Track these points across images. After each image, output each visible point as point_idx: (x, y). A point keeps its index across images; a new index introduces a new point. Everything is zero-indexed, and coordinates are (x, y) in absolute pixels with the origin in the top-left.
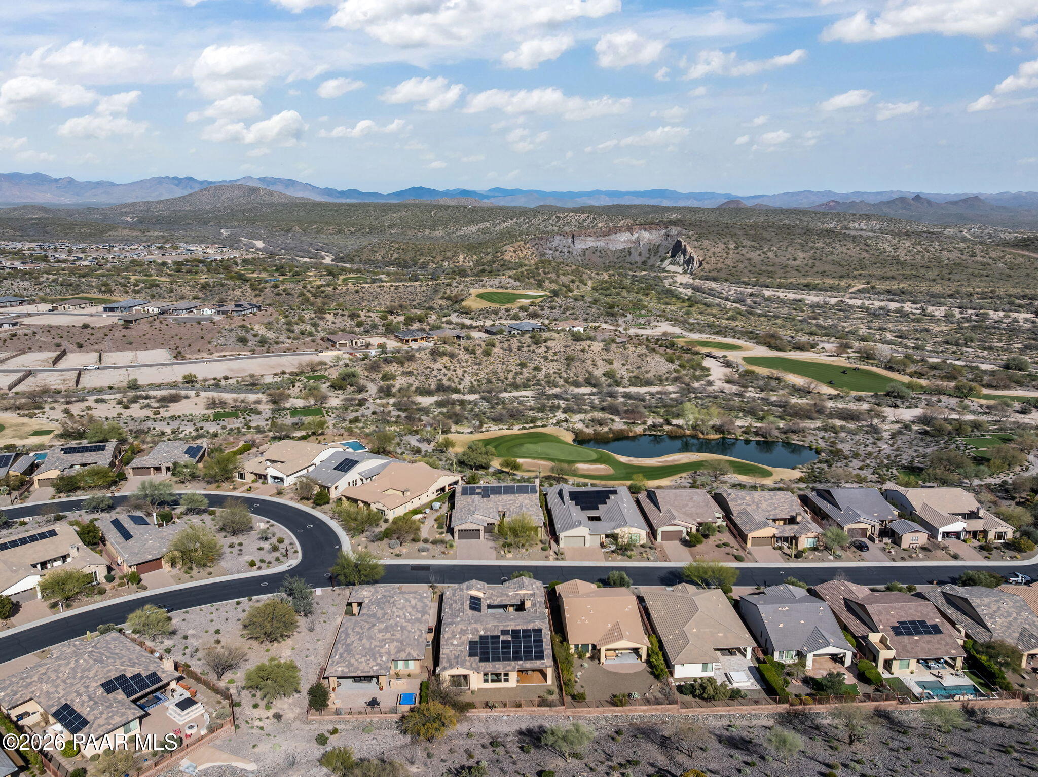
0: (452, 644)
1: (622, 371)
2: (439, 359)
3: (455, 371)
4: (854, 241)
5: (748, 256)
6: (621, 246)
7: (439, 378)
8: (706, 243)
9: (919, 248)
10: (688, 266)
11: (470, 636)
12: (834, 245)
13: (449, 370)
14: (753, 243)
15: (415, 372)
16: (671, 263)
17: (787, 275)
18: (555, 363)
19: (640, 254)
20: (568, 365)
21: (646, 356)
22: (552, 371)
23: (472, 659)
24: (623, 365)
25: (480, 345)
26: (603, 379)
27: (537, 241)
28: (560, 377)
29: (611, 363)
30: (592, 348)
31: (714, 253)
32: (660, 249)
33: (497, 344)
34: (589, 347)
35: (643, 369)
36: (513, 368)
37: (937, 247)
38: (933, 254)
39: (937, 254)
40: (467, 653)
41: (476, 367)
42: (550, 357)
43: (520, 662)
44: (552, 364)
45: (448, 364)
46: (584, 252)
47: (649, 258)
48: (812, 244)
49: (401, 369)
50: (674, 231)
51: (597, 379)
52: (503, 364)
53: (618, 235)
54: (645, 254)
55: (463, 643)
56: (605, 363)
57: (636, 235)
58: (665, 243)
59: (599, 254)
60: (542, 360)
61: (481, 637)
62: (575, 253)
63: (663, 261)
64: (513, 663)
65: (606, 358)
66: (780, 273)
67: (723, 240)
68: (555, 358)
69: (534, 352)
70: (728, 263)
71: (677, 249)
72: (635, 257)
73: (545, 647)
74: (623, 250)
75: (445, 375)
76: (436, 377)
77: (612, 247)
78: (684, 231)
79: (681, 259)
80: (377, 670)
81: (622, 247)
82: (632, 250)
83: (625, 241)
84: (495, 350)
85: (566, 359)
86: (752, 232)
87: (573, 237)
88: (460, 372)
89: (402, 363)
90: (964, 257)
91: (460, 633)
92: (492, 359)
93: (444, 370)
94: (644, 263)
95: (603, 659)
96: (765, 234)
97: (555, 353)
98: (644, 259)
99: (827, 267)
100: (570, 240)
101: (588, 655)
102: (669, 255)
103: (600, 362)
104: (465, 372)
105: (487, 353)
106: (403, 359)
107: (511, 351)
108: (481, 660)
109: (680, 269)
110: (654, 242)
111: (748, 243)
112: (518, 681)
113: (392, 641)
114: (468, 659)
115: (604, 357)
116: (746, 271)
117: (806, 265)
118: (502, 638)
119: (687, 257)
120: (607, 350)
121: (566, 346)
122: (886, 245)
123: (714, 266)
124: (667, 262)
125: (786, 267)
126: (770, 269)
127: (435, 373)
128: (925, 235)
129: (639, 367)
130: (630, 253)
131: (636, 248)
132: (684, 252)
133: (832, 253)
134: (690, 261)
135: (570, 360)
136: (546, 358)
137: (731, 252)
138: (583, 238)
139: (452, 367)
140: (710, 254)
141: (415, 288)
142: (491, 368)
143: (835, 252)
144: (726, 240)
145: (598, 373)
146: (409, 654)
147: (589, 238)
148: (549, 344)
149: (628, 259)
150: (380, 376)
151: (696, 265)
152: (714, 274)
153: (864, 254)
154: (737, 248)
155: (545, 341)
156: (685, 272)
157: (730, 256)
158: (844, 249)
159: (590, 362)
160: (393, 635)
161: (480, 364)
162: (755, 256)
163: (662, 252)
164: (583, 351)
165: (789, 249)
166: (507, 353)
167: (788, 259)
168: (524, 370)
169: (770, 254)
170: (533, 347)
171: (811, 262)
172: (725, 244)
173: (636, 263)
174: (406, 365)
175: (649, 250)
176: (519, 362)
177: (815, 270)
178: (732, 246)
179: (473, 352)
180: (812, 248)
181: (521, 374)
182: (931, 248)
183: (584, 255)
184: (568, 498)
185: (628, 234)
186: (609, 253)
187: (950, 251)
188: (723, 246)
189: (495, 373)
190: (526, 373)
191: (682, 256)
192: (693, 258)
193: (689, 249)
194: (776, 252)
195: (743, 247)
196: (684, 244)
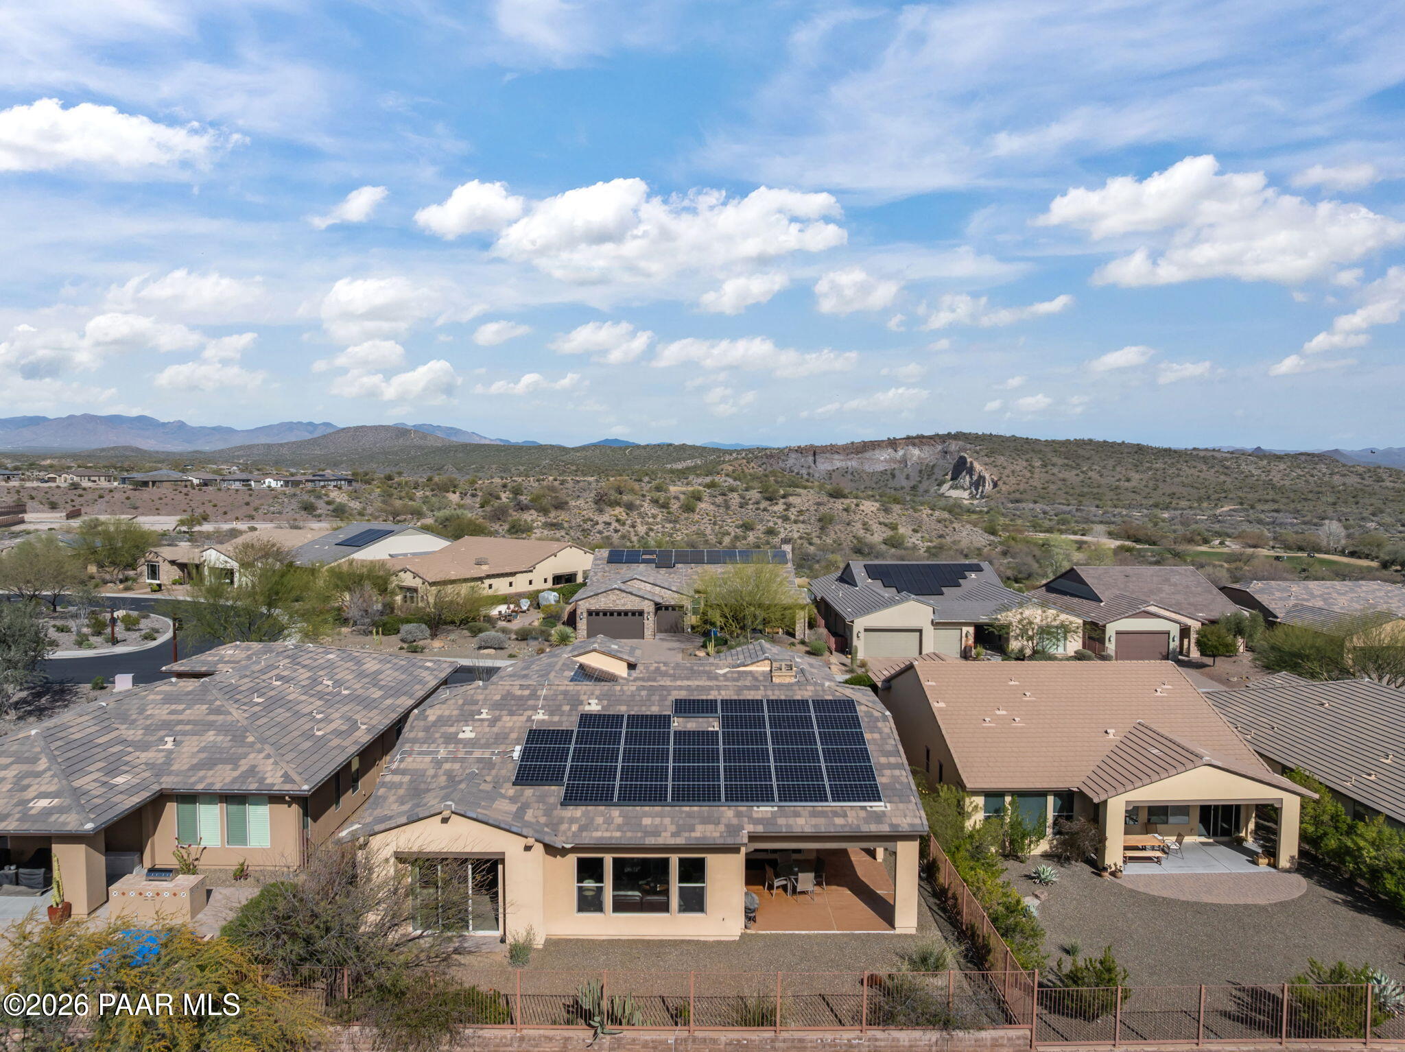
0: (451, 739)
1: (914, 540)
2: (608, 509)
3: (633, 526)
4: (1206, 463)
5: (1061, 476)
6: (880, 468)
7: (606, 534)
8: (1001, 460)
9: (1299, 471)
10: (977, 489)
11: (540, 716)
12: (1179, 466)
13: (624, 524)
14: (1066, 461)
15: (566, 525)
16: (951, 487)
17: (1122, 497)
18: (802, 525)
19: (908, 477)
20: (822, 528)
21: (952, 522)
22: (795, 536)
23: (529, 792)
24: (915, 531)
25: (677, 498)
26: (883, 547)
27: (765, 460)
28: (811, 544)
29: (894, 527)
30: (861, 507)
31: (1013, 472)
32: (936, 470)
33: (706, 499)
34: (857, 505)
35: (949, 539)
36: (730, 530)
37: (1324, 470)
38: (1319, 479)
39: (1326, 479)
40: (510, 771)
41: (669, 526)
42: (793, 517)
43: (764, 810)
44: (795, 527)
45: (623, 517)
46: (830, 474)
47: (920, 482)
48: (1148, 465)
49: (543, 519)
50: (953, 446)
51: (871, 547)
52: (715, 524)
53: (877, 452)
54: (915, 478)
55: (501, 738)
56: (884, 529)
57: (901, 453)
58: (941, 462)
59: (850, 477)
60: (780, 521)
61: (586, 719)
62: (817, 475)
63: (940, 485)
64: (728, 813)
65: (887, 521)
66: (1111, 495)
67: (1023, 457)
68: (801, 518)
69: (765, 510)
70: (1035, 484)
71: (961, 467)
72: (901, 481)
73: (876, 759)
74: (884, 472)
75: (616, 531)
76: (600, 532)
77: (868, 468)
78: (969, 446)
79: (966, 480)
80: (47, 812)
81: (882, 469)
82: (897, 472)
83: (886, 460)
84: (702, 505)
85: (820, 520)
86: (1062, 449)
87: (814, 454)
88: (642, 529)
89: (544, 511)
90: (1365, 482)
91: (496, 706)
92: (696, 517)
93: (615, 525)
94: (914, 488)
95: (1113, 855)
96: (1081, 452)
97: (801, 512)
98: (912, 483)
99: (1174, 489)
100: (811, 458)
101: (1043, 846)
102: (949, 477)
103: (875, 527)
104: (651, 530)
105: (689, 509)
106: (548, 506)
107: (728, 507)
108: (571, 798)
109: (966, 494)
110: (926, 462)
111: (1060, 461)
112: (750, 915)
113: (201, 727)
114: (511, 791)
115: (882, 520)
116: (1059, 492)
117: (1146, 486)
118: (677, 724)
119: (975, 478)
120: (887, 511)
121: (819, 504)
122: (1252, 468)
123: (1014, 487)
124: (946, 486)
125: (1117, 488)
126: (1095, 491)
127: (600, 527)
128: (1303, 458)
129: (941, 536)
130: (893, 476)
131: (902, 470)
132: (971, 471)
133: (1178, 475)
134: (981, 480)
135: (825, 522)
136: (786, 519)
137: (1037, 470)
138: (828, 455)
139: (629, 522)
140: (1007, 472)
141: (590, 483)
142: (694, 528)
143: (1181, 473)
144: (1028, 456)
145: (874, 540)
146: (252, 770)
147: (836, 456)
148: (791, 499)
149: (891, 484)
150: (506, 527)
151: (988, 487)
152: (1017, 496)
153: (1223, 478)
154: (1044, 466)
155: (784, 496)
156: (973, 497)
157: (1036, 476)
158: (1192, 471)
159: (859, 525)
160: (218, 711)
161: (676, 521)
162: (1070, 475)
163: (938, 474)
164: (846, 510)
165: (1118, 469)
166: (722, 510)
167: (1119, 480)
168: (750, 533)
169: (1092, 474)
170: (764, 504)
171: (1151, 484)
172: (1027, 461)
173: (902, 488)
174: (552, 515)
175: (920, 472)
176: (741, 523)
177: (1160, 492)
178: (1038, 464)
179: (665, 506)
180: (1150, 469)
181: (745, 538)
183: (830, 478)
184: (864, 574)
185: (890, 450)
186: (865, 476)
187: (1344, 475)
188: (1025, 464)
189: (701, 534)
190: (751, 537)
191: (968, 478)
192: (984, 478)
193: (978, 466)
194: (1099, 472)
195: (1053, 465)
196: (969, 460)
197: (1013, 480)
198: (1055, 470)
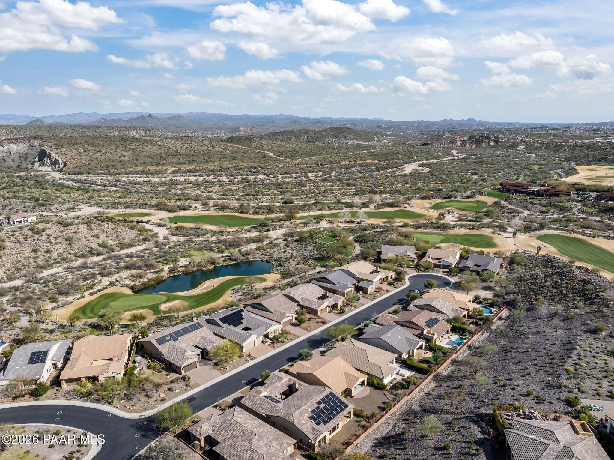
1: (109, 241)
4: (151, 144)
5: (94, 156)
8: (64, 150)
9: (186, 145)
10: (55, 166)
11: (307, 414)
12: (141, 146)
14: (94, 148)
16: (40, 165)
17: (125, 166)
18: (60, 245)
19: (13, 161)
20: (70, 244)
21: (117, 228)
22: (61, 251)
23: (320, 425)
24: (107, 237)
26: (100, 249)
28: (70, 254)
29: (98, 237)
30: (80, 230)
31: (72, 156)
32: (28, 156)
34: (78, 229)
35: (120, 237)
36: (29, 255)
40: (315, 424)
42: (54, 242)
43: (341, 414)
44: (58, 246)
47: (21, 163)
48: (129, 147)
50: (36, 143)
51: (96, 250)
52: (20, 253)
54: (18, 160)
55: (308, 420)
56: (94, 238)
57: (6, 148)
58: (30, 151)
60: (49, 244)
61: (312, 412)
63: (33, 164)
65: (93, 234)
66: (120, 165)
67: (74, 147)
68: (57, 241)
69: (38, 240)
70: (84, 162)
71: (43, 155)
72: (10, 163)
78: (44, 143)
82: (6, 158)
84: (7, 244)
85: (66, 240)
90: (210, 149)
91: (301, 416)
92: (8, 251)
94: (18, 166)
96: (99, 142)
97: (56, 238)
98: (17, 164)
99: (145, 160)
102: (37, 159)
103: (91, 238)
107: (19, 242)
108: (325, 423)
110: (21, 152)
111: (91, 148)
115: (92, 234)
116: (97, 166)
117: (133, 159)
118: (321, 406)
119: (53, 160)
120: (91, 229)
121: (61, 232)
122: (169, 145)
123: (75, 165)
124: (37, 164)
125: (121, 161)
126: (113, 163)
129: (117, 237)
130: (5, 161)
131: (8, 156)
132: (50, 157)
134: (56, 162)
136: (51, 243)
137: (82, 154)
140: (69, 157)
142: (12, 258)
143: (144, 150)
144: (76, 147)
145: (94, 245)
148: (47, 232)
149: (5, 165)
151: (62, 165)
152: (77, 170)
153: (160, 151)
154: (85, 152)
155: (44, 230)
156: (54, 170)
157: (83, 158)
158: (147, 148)
159: (83, 239)
162: (98, 155)
163: (31, 158)
164: (75, 233)
165: (118, 150)
166: (18, 244)
167: (120, 157)
168: (39, 254)
169: (108, 154)
170: (36, 237)
171: (134, 157)
172: (76, 150)
173: (12, 167)
175: (20, 157)
176: (30, 249)
177: (139, 162)
178: (81, 151)
180: (130, 149)
181: (38, 257)
182: (191, 145)
187: (202, 146)
189: (18, 261)
190: (41, 256)
191: (49, 160)
192: (58, 161)
193: (53, 155)
194: (110, 153)
195: (89, 151)
196: (48, 151)
197: (73, 161)
198: (91, 154)
